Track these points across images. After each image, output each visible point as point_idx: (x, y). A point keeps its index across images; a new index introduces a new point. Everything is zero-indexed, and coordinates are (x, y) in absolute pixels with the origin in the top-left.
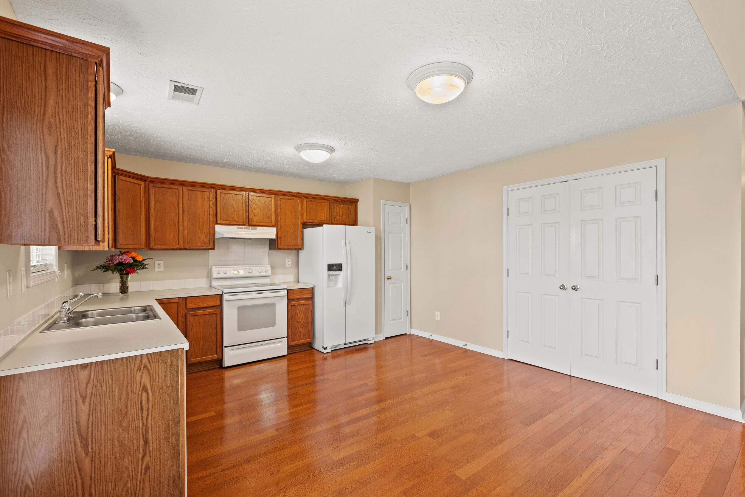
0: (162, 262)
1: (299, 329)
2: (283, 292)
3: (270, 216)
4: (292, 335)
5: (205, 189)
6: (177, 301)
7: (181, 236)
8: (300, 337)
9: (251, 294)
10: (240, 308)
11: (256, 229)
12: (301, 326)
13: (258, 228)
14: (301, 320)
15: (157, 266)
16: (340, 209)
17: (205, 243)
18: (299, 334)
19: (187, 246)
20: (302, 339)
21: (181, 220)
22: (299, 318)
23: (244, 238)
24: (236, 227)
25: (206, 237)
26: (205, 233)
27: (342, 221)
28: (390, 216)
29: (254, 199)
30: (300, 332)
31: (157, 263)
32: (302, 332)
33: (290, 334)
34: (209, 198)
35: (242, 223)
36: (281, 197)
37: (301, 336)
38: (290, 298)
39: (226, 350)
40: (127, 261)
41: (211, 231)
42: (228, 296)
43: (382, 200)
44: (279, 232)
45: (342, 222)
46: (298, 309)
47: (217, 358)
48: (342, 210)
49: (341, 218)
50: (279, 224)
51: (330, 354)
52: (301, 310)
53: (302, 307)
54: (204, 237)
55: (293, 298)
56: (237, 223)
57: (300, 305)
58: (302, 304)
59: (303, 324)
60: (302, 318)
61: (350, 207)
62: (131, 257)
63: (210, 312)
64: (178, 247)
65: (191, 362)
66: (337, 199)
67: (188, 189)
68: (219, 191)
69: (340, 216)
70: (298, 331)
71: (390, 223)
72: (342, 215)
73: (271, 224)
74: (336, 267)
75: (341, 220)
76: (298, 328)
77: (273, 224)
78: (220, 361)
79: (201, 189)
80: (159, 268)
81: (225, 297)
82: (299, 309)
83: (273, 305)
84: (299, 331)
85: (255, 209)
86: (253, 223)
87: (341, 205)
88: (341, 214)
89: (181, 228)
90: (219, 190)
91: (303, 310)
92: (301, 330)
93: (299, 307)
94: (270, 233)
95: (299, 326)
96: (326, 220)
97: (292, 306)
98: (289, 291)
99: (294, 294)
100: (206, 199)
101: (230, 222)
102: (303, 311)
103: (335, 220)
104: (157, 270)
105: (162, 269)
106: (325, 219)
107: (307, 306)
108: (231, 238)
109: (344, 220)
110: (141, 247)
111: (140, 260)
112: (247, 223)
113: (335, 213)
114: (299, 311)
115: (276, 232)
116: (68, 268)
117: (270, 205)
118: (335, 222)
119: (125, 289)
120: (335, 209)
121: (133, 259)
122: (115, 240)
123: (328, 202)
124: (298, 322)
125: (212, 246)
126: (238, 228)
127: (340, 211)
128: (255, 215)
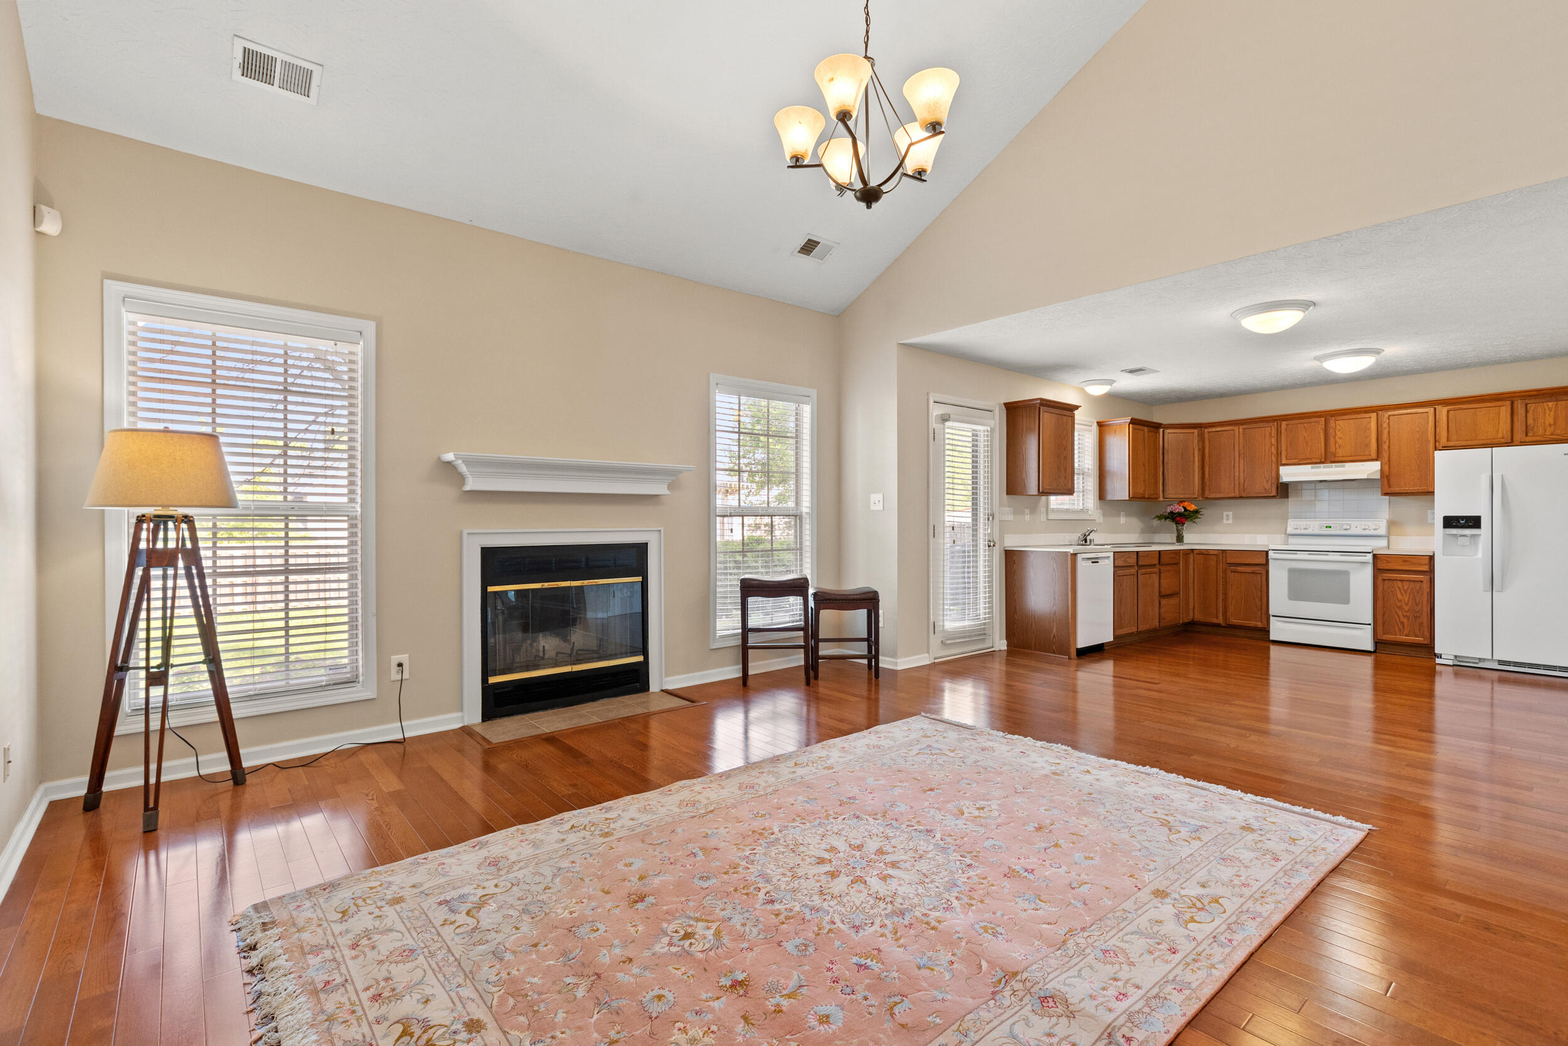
0: (1230, 513)
2: (1364, 556)
3: (1367, 446)
4: (1384, 624)
5: (1265, 424)
6: (1217, 553)
7: (1237, 482)
8: (1402, 631)
10: (1291, 571)
11: (1344, 466)
12: (1404, 614)
13: (1347, 465)
14: (1404, 604)
15: (1225, 517)
16: (1547, 411)
17: (1265, 489)
18: (1401, 627)
19: (1244, 495)
20: (1407, 635)
21: (1237, 464)
22: (1400, 601)
23: (1325, 481)
24: (1310, 466)
25: (1267, 482)
26: (1265, 478)
27: (1552, 434)
29: (1339, 425)
30: (1402, 623)
31: (1225, 514)
32: (1406, 624)
33: (1380, 622)
34: (1271, 433)
35: (1319, 461)
36: (1390, 413)
37: (1404, 630)
38: (1379, 567)
39: (1272, 618)
41: (1274, 475)
42: (1275, 553)
44: (1386, 468)
45: (1552, 437)
46: (1398, 587)
47: (1261, 627)
48: (1552, 413)
50: (1386, 455)
51: (1450, 669)
52: (1405, 588)
53: (1406, 585)
54: (1265, 482)
55: (1386, 568)
56: (1312, 461)
57: (1401, 580)
58: (1405, 579)
59: (1408, 611)
60: (1406, 601)
62: (1183, 507)
63: (1253, 571)
64: (1233, 495)
65: (1230, 623)
66: (1535, 393)
67: (1245, 427)
68: (1284, 424)
69: (1547, 424)
70: (1397, 620)
72: (1552, 423)
73: (1370, 458)
74: (1466, 522)
75: (1548, 433)
76: (1399, 616)
77: (1374, 456)
78: (1266, 631)
79: (1261, 425)
80: (1228, 519)
82: (1400, 586)
83: (1345, 573)
84: (1399, 620)
85: (1340, 438)
86: (1336, 459)
87: (1550, 404)
88: (1550, 419)
89: (1237, 474)
90: (1284, 422)
91: (1408, 589)
92: (1405, 621)
93: (1399, 583)
94: (1370, 469)
95: (1400, 613)
96: (1503, 438)
97: (1384, 580)
98: (1375, 556)
99: (1388, 562)
100: (1268, 435)
101: (1300, 461)
103: (1530, 436)
104: (1225, 522)
105: (1230, 521)
106: (1500, 435)
107: (1419, 584)
108: (1321, 481)
109: (1558, 432)
110: (1193, 496)
111: (1192, 510)
112: (1328, 458)
113: (1530, 421)
114: (1400, 589)
115: (1379, 468)
116: (1127, 515)
117: (1369, 429)
118: (1528, 439)
119: (1180, 539)
120: (1530, 415)
121: (1185, 508)
122: (1163, 491)
123: (1509, 403)
124: (1398, 607)
125: (1274, 493)
126: (1312, 468)
127: (1547, 415)
128: (1340, 447)
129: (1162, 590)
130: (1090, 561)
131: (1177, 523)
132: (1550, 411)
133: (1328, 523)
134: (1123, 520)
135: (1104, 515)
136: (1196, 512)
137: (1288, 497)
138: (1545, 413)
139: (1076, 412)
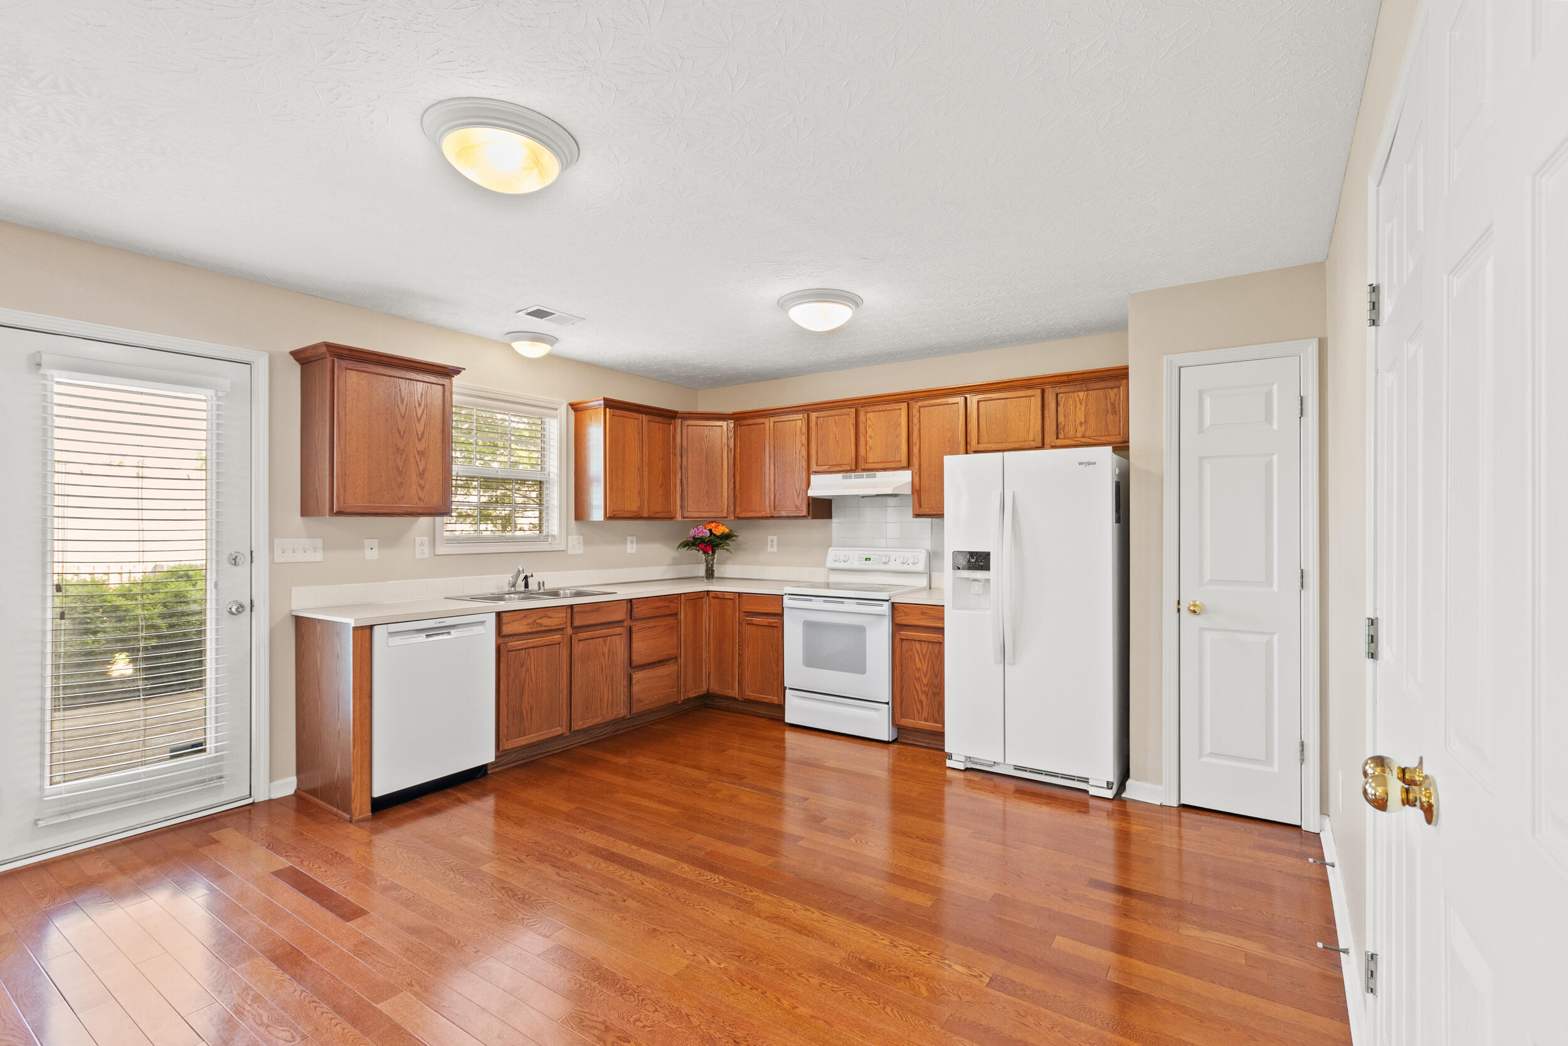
0: (775, 538)
1: (918, 696)
2: (882, 605)
3: (898, 447)
4: (902, 702)
5: (794, 416)
6: (732, 597)
7: (768, 497)
8: (920, 711)
9: (825, 601)
10: (809, 625)
11: (875, 476)
12: (923, 689)
13: (878, 474)
14: (922, 676)
15: (769, 541)
16: (1078, 405)
17: (796, 506)
18: (919, 707)
19: (774, 514)
20: (926, 720)
21: (768, 471)
22: (918, 670)
24: (840, 475)
25: (798, 496)
26: (796, 491)
27: (1083, 437)
28: (1207, 400)
29: (870, 419)
30: (921, 702)
31: (770, 538)
32: (924, 704)
33: (898, 699)
34: (801, 429)
35: (849, 468)
36: (920, 403)
37: (922, 712)
38: (899, 620)
39: (787, 692)
40: (700, 535)
41: (804, 486)
42: (790, 599)
43: (1166, 354)
44: (916, 479)
45: (1083, 440)
46: (917, 650)
47: (776, 702)
48: (1083, 408)
49: (1081, 430)
50: (915, 461)
51: (961, 775)
52: (924, 653)
53: (922, 647)
54: (795, 497)
55: (904, 622)
56: (841, 469)
57: (920, 641)
58: (924, 639)
59: (927, 685)
60: (925, 672)
61: (1112, 393)
63: (769, 623)
64: (766, 514)
65: (746, 697)
66: (1065, 378)
67: (775, 420)
68: (814, 415)
69: (1078, 423)
70: (916, 697)
71: (1207, 422)
72: (1083, 421)
73: (898, 465)
74: (976, 561)
75: (1079, 434)
76: (917, 692)
77: (904, 463)
78: (781, 710)
79: (791, 416)
80: (772, 546)
81: (787, 602)
82: (919, 650)
83: (861, 630)
84: (918, 698)
85: (871, 437)
86: (867, 467)
87: (1081, 394)
88: (1081, 417)
89: (767, 484)
90: (814, 413)
91: (926, 653)
92: (923, 698)
93: (918, 644)
94: (902, 481)
95: (918, 687)
96: (1034, 438)
97: (902, 640)
98: (894, 606)
99: (906, 614)
100: (797, 432)
101: (830, 468)
102: (927, 657)
103: (1061, 436)
104: (770, 549)
105: (775, 549)
106: (1031, 438)
109: (1088, 433)
110: (721, 515)
111: (718, 534)
112: (858, 465)
113: (1061, 419)
114: (918, 654)
115: (911, 480)
116: (640, 540)
117: (899, 425)
118: (1059, 442)
119: (710, 574)
120: (1061, 408)
121: (710, 531)
122: (681, 507)
123: (1038, 392)
124: (916, 678)
125: (804, 513)
126: (844, 478)
127: (1078, 409)
128: (870, 449)
129: (634, 658)
130: (424, 635)
131: (705, 552)
132: (1081, 404)
133: (867, 554)
134: (631, 548)
135: (587, 542)
136: (727, 537)
137: (830, 517)
138: (1076, 407)
139: (456, 379)
